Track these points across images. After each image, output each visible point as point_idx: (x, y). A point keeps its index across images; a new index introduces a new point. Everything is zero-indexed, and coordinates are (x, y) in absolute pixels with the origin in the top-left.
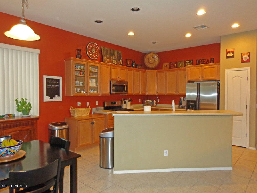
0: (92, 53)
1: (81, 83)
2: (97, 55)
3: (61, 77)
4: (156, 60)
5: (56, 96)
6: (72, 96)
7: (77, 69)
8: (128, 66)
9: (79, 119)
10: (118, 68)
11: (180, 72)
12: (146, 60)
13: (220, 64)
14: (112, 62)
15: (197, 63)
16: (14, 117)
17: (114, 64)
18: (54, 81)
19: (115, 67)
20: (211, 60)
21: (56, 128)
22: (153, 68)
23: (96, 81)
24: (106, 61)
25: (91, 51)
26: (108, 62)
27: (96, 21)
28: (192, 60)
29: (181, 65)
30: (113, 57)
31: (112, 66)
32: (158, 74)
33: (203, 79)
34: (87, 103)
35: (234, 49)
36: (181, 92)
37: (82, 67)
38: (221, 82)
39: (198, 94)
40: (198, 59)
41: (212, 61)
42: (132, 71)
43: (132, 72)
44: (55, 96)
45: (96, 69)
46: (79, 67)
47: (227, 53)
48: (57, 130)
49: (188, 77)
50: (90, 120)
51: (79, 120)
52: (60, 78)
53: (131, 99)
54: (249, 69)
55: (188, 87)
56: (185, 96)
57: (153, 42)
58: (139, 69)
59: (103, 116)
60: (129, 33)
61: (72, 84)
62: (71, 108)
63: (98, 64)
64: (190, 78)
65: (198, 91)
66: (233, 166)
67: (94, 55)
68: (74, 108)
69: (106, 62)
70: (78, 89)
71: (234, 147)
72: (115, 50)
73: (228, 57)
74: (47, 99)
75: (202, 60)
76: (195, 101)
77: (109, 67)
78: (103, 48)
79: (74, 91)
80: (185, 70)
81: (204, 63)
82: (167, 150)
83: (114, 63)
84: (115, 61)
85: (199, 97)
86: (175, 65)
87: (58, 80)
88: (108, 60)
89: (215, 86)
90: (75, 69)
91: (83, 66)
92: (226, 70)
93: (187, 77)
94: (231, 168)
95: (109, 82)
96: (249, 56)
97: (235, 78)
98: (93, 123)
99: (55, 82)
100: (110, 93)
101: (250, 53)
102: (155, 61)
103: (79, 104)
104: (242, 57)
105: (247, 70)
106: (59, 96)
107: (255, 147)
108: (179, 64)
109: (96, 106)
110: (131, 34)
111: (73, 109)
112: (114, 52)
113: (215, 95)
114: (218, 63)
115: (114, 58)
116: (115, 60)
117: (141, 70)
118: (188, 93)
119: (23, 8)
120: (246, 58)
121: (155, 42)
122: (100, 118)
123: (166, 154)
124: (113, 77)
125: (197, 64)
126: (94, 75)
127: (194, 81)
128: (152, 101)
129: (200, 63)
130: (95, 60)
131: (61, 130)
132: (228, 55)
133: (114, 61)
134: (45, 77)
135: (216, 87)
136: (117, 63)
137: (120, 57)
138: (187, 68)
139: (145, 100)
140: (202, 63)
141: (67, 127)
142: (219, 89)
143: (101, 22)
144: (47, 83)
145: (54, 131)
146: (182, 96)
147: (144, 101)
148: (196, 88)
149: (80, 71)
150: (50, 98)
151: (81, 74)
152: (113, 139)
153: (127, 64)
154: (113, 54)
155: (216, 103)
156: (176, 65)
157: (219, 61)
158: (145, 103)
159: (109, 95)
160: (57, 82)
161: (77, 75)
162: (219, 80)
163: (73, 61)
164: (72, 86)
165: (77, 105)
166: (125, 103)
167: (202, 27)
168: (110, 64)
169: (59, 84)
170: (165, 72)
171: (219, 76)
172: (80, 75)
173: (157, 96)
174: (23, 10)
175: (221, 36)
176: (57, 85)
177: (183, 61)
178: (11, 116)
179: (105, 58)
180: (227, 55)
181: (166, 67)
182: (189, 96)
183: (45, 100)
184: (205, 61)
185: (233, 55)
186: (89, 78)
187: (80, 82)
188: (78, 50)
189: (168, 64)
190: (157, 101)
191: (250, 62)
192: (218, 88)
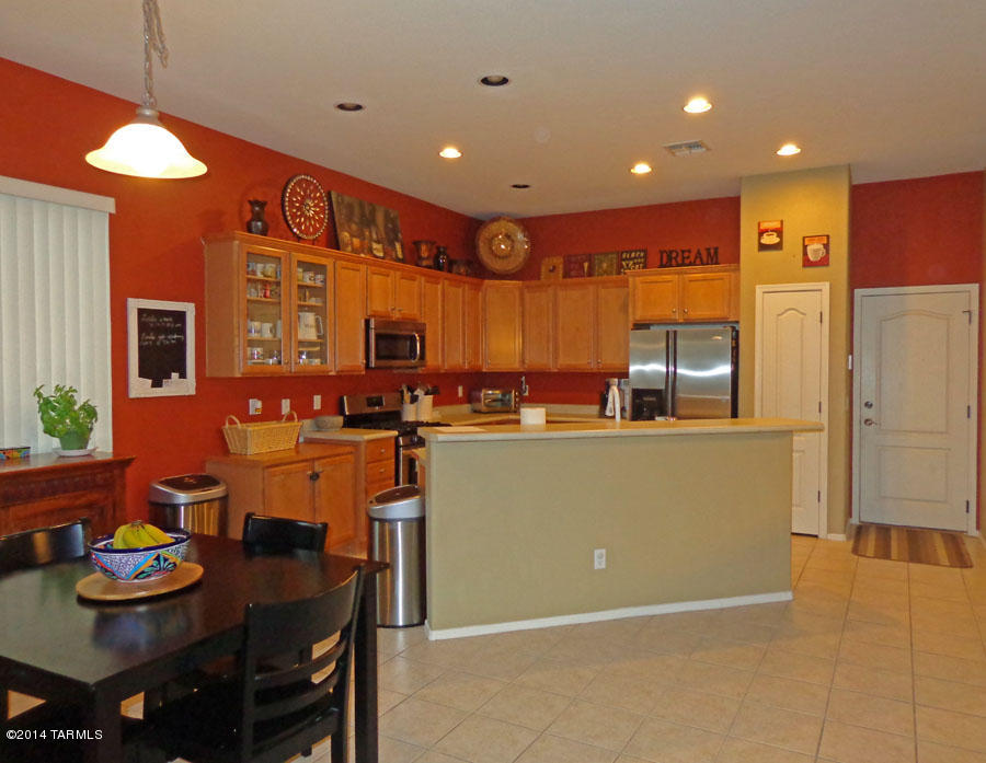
0: (303, 215)
1: (267, 326)
2: (321, 221)
3: (193, 305)
4: (518, 246)
5: (175, 375)
6: (239, 376)
7: (254, 273)
8: (424, 263)
9: (268, 464)
10: (392, 272)
11: (603, 292)
12: (481, 244)
13: (738, 269)
14: (370, 251)
15: (664, 263)
16: (27, 458)
17: (377, 257)
18: (166, 319)
19: (383, 270)
20: (709, 254)
21: (182, 498)
22: (507, 275)
23: (317, 320)
24: (347, 245)
25: (299, 209)
26: (354, 251)
27: (342, 107)
28: (645, 251)
29: (605, 265)
30: (370, 232)
31: (374, 265)
32: (527, 296)
33: (686, 317)
34: (284, 401)
35: (782, 222)
36: (609, 360)
37: (270, 268)
38: (742, 328)
39: (671, 368)
40: (666, 249)
41: (712, 258)
42: (438, 283)
43: (440, 287)
44: (170, 378)
45: (319, 276)
46: (260, 266)
47: (761, 233)
48: (186, 505)
49: (634, 307)
50: (304, 464)
51: (268, 467)
52: (189, 309)
53: (434, 387)
54: (826, 286)
55: (636, 341)
56: (624, 375)
57: (516, 183)
58: (459, 277)
59: (348, 449)
60: (441, 151)
61: (236, 332)
62: (232, 422)
63: (327, 256)
64: (639, 314)
65: (671, 357)
66: (794, 590)
67: (311, 224)
68: (241, 422)
69: (349, 248)
70: (257, 350)
71: (799, 538)
72: (377, 207)
73: (763, 247)
74: (140, 387)
75: (680, 253)
76: (660, 391)
77: (363, 267)
78: (338, 196)
79: (247, 360)
80: (625, 284)
81: (687, 261)
82: (604, 551)
83: (375, 252)
84: (379, 246)
85: (672, 379)
86: (586, 265)
87: (181, 316)
88: (356, 241)
89: (724, 340)
90: (248, 273)
91: (274, 265)
92: (759, 289)
93: (630, 310)
94: (787, 596)
95: (363, 324)
96: (826, 246)
97: (785, 315)
98: (315, 477)
99: (168, 325)
100: (367, 366)
101: (828, 236)
102: (513, 247)
103: (255, 405)
104: (805, 247)
105: (820, 290)
106: (183, 375)
107: (844, 532)
108: (601, 262)
109: (315, 415)
110: (451, 153)
111: (239, 425)
112: (373, 212)
113: (725, 369)
114: (733, 266)
115: (374, 236)
116: (378, 242)
117: (468, 279)
118: (635, 363)
119: (151, 65)
120: (816, 251)
121: (521, 183)
122: (338, 455)
123: (600, 563)
124: (378, 306)
125: (661, 266)
126: (311, 297)
127: (652, 324)
128: (504, 395)
129: (674, 262)
130: (313, 242)
131: (205, 504)
132: (763, 241)
133: (375, 246)
134: (134, 305)
135: (729, 342)
136: (385, 253)
137: (395, 231)
138: (631, 279)
139: (480, 391)
140: (680, 262)
141: (220, 495)
142: (736, 350)
143: (358, 107)
144: (143, 328)
145: (175, 508)
146: (613, 375)
147: (474, 393)
148: (664, 345)
149: (265, 283)
150: (153, 386)
151: (268, 293)
152: (421, 522)
153: (420, 258)
154: (368, 221)
155: (729, 397)
156: (589, 267)
157: (735, 258)
158: (479, 400)
159: (364, 373)
160: (176, 323)
161: (255, 298)
162: (737, 322)
163: (240, 244)
164: (236, 339)
165: (248, 412)
166: (414, 399)
167: (690, 146)
168: (362, 255)
169: (182, 331)
170: (551, 291)
171: (737, 307)
172: (265, 296)
173: (521, 374)
174: (149, 73)
175: (741, 178)
176: (175, 336)
177: (612, 253)
178: (16, 454)
179: (345, 236)
180: (759, 240)
181: (551, 271)
182: (641, 374)
183: (133, 394)
184: (688, 258)
185: (778, 240)
186: (295, 308)
187: (262, 322)
188: (253, 203)
189: (558, 261)
190: (521, 392)
191: (828, 265)
192: (733, 348)
